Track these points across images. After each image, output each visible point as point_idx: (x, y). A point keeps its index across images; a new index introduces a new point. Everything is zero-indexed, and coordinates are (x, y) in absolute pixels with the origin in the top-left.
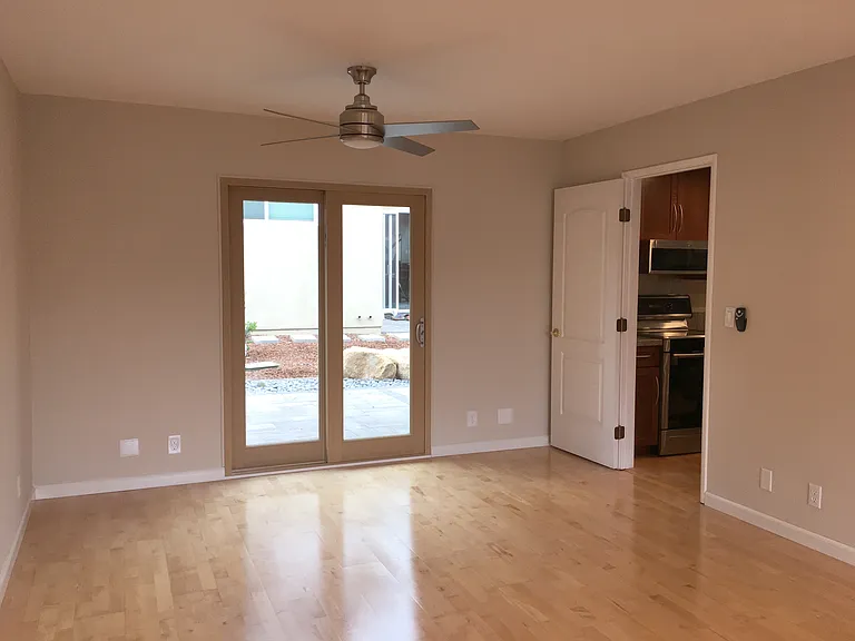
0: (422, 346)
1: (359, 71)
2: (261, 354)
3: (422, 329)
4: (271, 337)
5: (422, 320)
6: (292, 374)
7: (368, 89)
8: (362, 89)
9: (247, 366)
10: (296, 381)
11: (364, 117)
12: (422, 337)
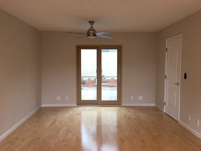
0: (120, 81)
1: (91, 22)
2: (105, 82)
3: (120, 77)
4: (110, 78)
5: (120, 75)
6: (110, 87)
7: (93, 26)
8: (92, 26)
9: (102, 84)
10: (109, 88)
11: (91, 32)
12: (120, 79)
